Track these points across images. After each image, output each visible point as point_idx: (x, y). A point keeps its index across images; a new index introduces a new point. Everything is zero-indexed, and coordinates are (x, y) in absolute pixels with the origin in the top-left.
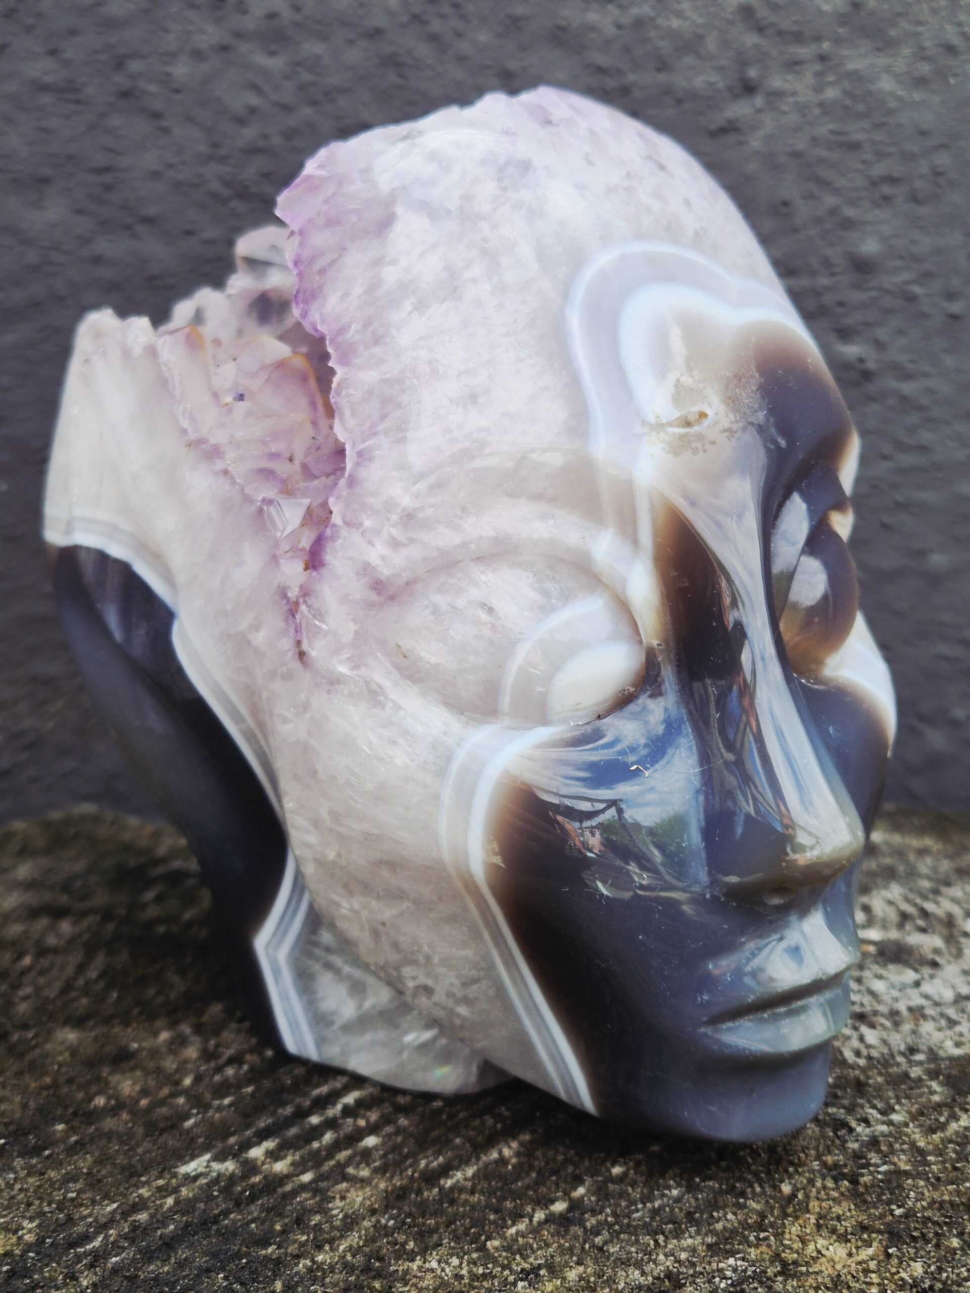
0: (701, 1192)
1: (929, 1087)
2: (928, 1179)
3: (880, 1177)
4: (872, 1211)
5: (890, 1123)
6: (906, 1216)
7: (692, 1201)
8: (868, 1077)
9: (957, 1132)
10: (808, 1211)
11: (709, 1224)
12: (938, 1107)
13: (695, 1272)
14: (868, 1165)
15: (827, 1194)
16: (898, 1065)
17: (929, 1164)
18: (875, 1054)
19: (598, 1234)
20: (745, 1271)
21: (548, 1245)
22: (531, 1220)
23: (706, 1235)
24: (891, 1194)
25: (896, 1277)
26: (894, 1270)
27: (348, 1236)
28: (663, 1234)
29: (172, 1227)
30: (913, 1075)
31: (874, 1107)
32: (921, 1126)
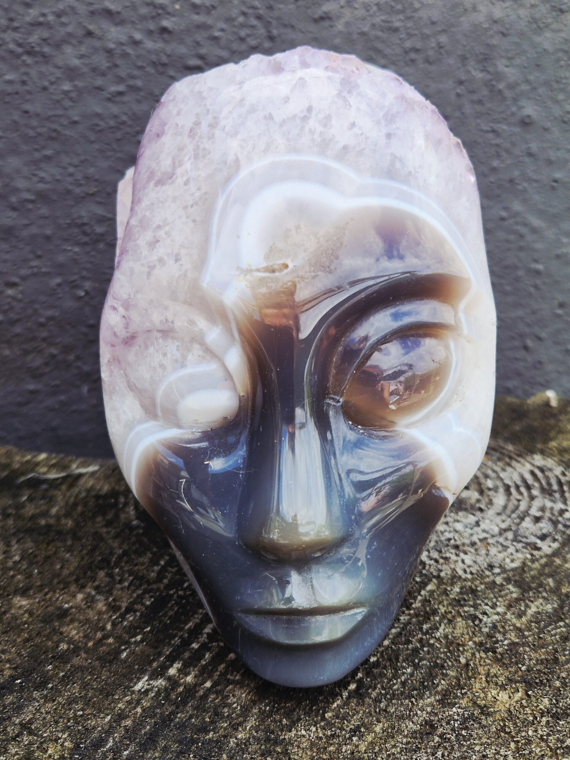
0: (422, 668)
1: (509, 589)
2: (529, 646)
3: (506, 648)
4: (510, 669)
5: (498, 614)
6: (528, 670)
7: (419, 674)
8: (476, 586)
9: (532, 616)
10: (479, 674)
11: (435, 688)
12: (517, 600)
13: (439, 718)
14: (497, 642)
15: (485, 662)
16: (488, 576)
17: (527, 637)
18: (474, 571)
19: (380, 702)
20: (463, 715)
21: (358, 713)
22: (342, 698)
23: (435, 695)
24: (516, 657)
25: (538, 708)
26: (535, 705)
27: (248, 720)
28: (413, 697)
29: (148, 727)
30: (498, 583)
31: (487, 604)
32: (513, 614)
